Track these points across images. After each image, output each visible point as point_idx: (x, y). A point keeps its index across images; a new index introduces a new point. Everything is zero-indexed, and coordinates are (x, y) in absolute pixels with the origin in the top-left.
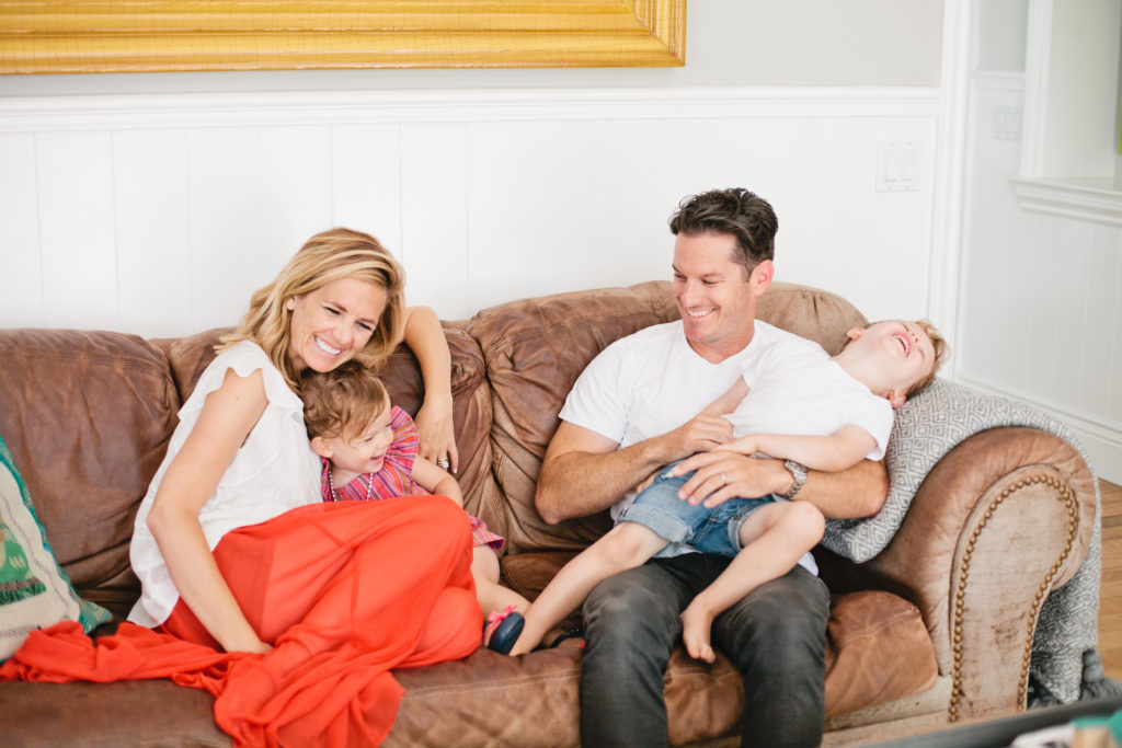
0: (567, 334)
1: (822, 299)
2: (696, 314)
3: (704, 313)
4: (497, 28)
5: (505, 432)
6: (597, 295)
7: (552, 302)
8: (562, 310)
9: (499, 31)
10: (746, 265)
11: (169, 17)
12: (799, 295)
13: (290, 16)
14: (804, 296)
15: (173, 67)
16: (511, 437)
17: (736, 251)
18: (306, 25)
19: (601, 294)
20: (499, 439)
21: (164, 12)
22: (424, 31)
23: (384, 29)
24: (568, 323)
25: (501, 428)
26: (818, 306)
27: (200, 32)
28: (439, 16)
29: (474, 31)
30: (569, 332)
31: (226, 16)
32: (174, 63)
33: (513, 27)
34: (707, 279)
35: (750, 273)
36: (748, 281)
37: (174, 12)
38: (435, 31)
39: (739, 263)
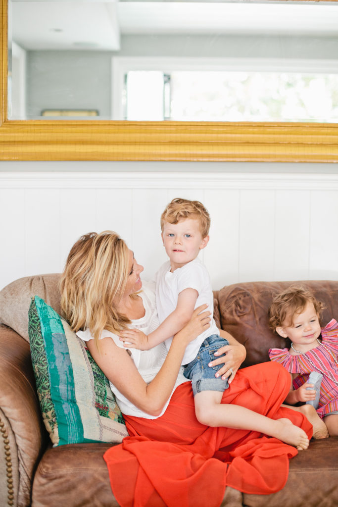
11: (233, 135)
13: (292, 136)
15: (234, 159)
18: (300, 141)
21: (231, 133)
31: (261, 136)
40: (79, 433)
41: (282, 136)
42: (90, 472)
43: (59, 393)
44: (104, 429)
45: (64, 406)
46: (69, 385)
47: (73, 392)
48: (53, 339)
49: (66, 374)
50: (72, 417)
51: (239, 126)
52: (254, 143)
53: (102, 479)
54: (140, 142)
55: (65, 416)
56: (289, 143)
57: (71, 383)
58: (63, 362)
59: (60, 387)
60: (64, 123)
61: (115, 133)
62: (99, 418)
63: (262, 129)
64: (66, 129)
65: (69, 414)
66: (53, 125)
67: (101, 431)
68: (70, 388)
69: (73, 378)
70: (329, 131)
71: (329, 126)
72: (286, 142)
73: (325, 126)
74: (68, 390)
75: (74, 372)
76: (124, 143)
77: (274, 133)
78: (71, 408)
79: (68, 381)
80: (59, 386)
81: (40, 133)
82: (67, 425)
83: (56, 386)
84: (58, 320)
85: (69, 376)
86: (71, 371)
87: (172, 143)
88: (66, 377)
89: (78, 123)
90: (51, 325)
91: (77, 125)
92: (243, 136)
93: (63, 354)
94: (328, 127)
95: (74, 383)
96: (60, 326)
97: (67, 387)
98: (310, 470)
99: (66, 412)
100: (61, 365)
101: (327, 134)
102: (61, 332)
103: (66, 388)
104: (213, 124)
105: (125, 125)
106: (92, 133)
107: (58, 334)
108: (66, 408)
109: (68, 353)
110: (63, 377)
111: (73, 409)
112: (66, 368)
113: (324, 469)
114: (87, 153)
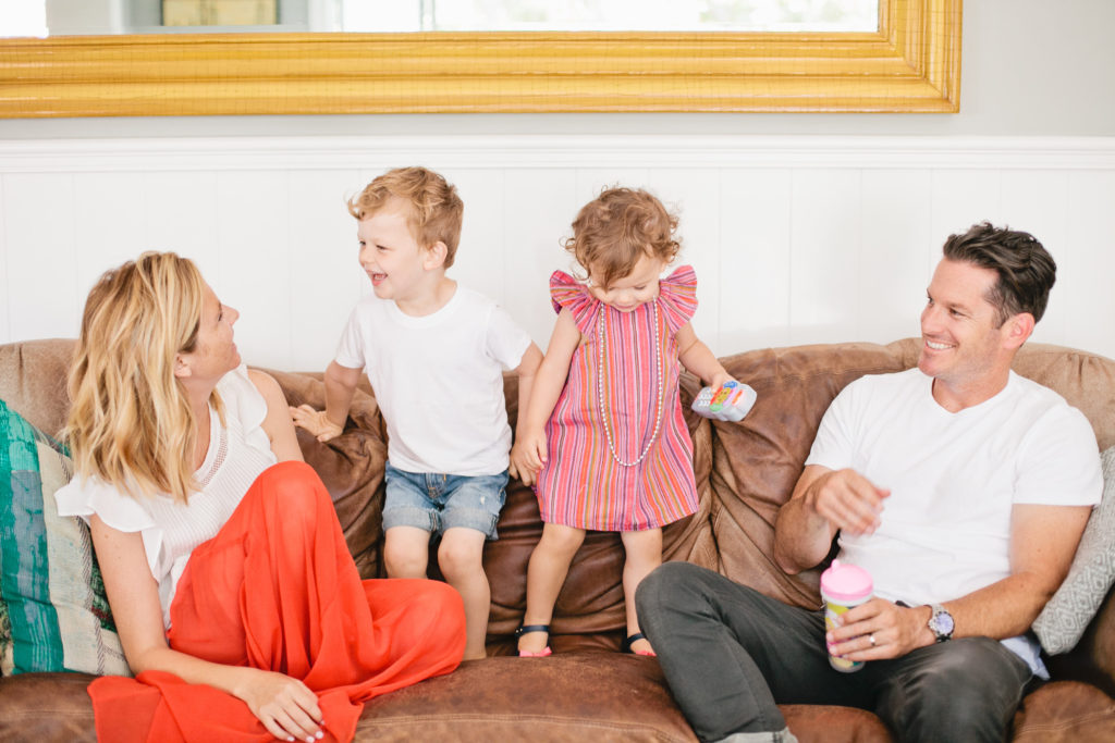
0: (798, 386)
1: (1090, 362)
2: (933, 345)
3: (942, 346)
4: (751, 72)
5: (726, 483)
6: (844, 348)
7: (793, 353)
8: (800, 362)
9: (753, 75)
10: (1001, 310)
11: (415, 61)
12: (1065, 358)
13: (536, 60)
14: (1070, 359)
15: (416, 109)
16: (730, 488)
17: (992, 290)
18: (552, 70)
19: (848, 348)
20: (719, 489)
21: (411, 56)
22: (674, 75)
23: (631, 73)
24: (803, 375)
25: (722, 478)
26: (1084, 369)
27: (444, 76)
28: (690, 60)
29: (726, 75)
30: (802, 386)
31: (472, 61)
32: (418, 105)
33: (769, 72)
34: (955, 309)
35: (1004, 321)
36: (999, 328)
37: (420, 56)
38: (686, 75)
39: (994, 305)
40: (53, 658)
41: (515, 61)
42: (58, 718)
43: (16, 587)
44: (106, 654)
45: (27, 609)
46: (37, 574)
47: (45, 586)
48: (13, 482)
49: (33, 552)
50: (43, 628)
51: (425, 41)
52: (456, 75)
53: (78, 730)
54: (228, 77)
55: (28, 626)
56: (530, 75)
57: (43, 570)
58: (28, 528)
59: (19, 576)
60: (76, 42)
61: (177, 59)
62: (98, 633)
63: (473, 46)
64: (79, 53)
65: (37, 622)
66: (53, 45)
67: (101, 657)
68: (38, 580)
69: (46, 560)
70: (612, 47)
71: (609, 38)
72: (525, 72)
73: (601, 38)
74: (34, 583)
75: (50, 548)
76: (197, 79)
77: (498, 55)
78: (41, 611)
79: (35, 566)
80: (16, 573)
81: (30, 61)
82: (31, 644)
83: (12, 575)
84: (30, 444)
85: (38, 555)
86: (43, 547)
87: (289, 77)
88: (32, 557)
89: (104, 42)
90: (11, 454)
91: (100, 45)
92: (434, 60)
93: (29, 512)
94: (607, 40)
95: (47, 570)
96: (30, 456)
97: (34, 577)
98: (475, 718)
99: (30, 620)
100: (24, 532)
101: (606, 55)
102: (31, 468)
103: (31, 579)
104: (374, 38)
105: (196, 43)
106: (132, 59)
107: (24, 473)
108: (31, 611)
109: (41, 512)
110: (26, 557)
111: (44, 613)
112: (34, 541)
113: (502, 716)
114: (121, 100)
